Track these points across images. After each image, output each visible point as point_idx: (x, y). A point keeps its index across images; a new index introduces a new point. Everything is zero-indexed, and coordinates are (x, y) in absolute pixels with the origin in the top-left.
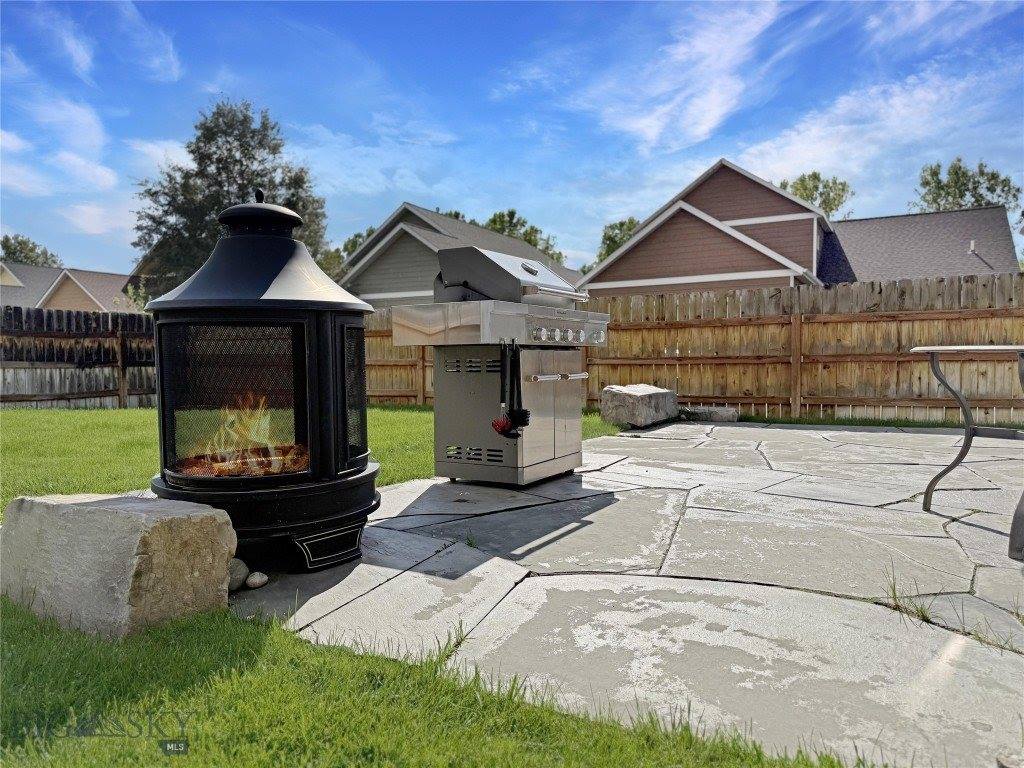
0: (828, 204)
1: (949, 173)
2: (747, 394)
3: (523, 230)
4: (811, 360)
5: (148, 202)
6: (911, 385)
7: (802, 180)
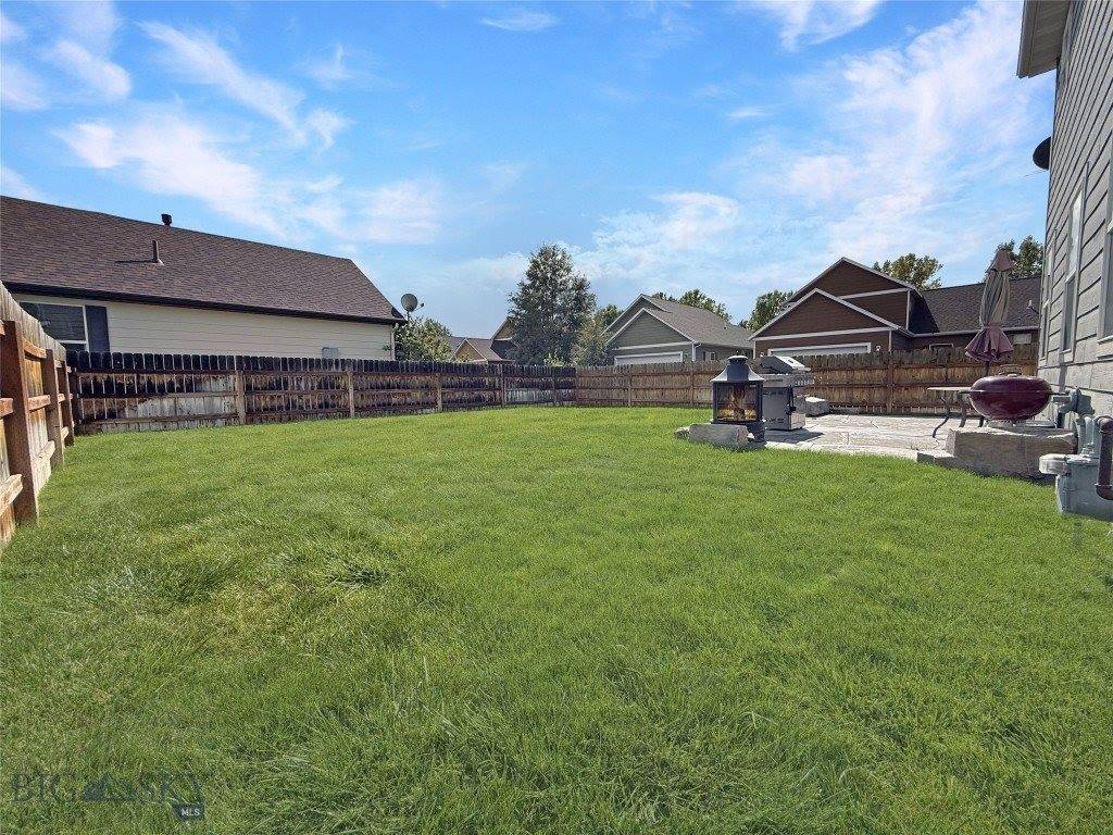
0: (922, 275)
1: (1021, 248)
2: (864, 402)
3: (704, 302)
4: (898, 386)
5: (513, 304)
6: (952, 398)
7: (901, 260)
